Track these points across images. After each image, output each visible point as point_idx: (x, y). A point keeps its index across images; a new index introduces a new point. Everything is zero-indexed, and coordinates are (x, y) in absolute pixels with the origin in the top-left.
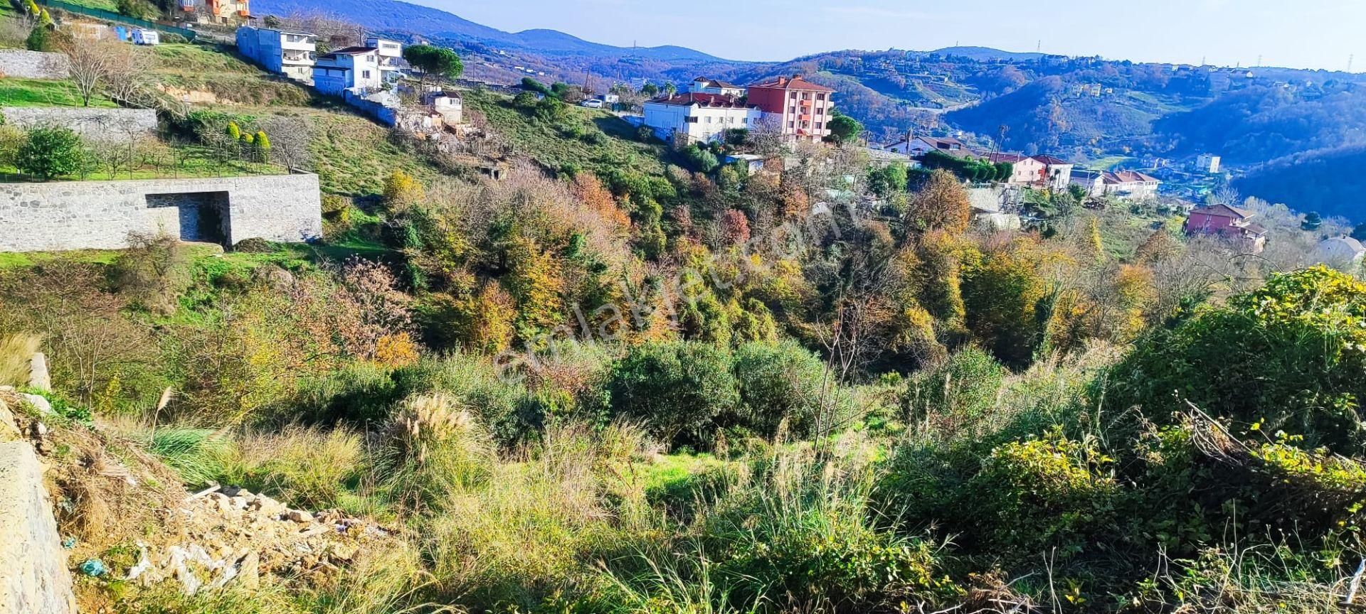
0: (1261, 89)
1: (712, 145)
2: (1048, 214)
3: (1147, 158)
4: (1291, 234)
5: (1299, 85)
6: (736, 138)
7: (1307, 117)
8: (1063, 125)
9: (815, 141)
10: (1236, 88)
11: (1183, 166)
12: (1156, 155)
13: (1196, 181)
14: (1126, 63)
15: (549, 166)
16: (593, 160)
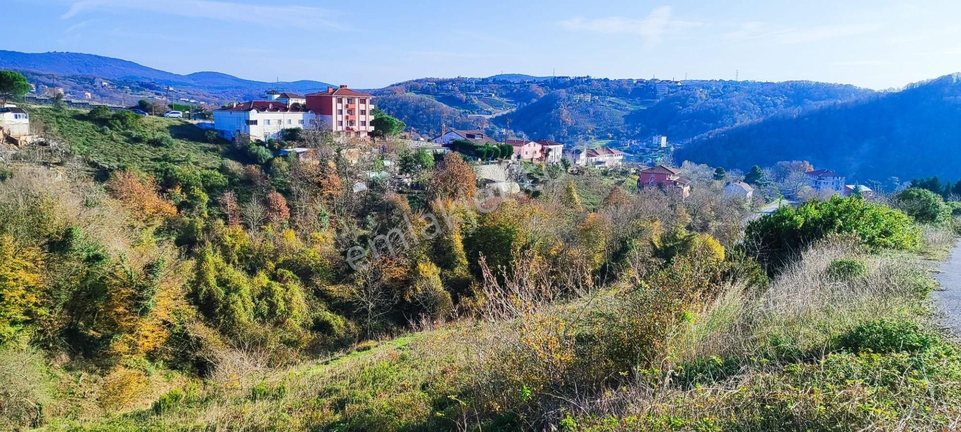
0: (686, 92)
1: (270, 142)
2: (541, 180)
3: (623, 140)
4: (707, 183)
5: (708, 89)
6: (291, 135)
7: (715, 108)
8: (569, 121)
9: (362, 135)
10: (672, 93)
11: (645, 144)
12: (628, 138)
13: (653, 153)
14: (606, 80)
15: (106, 166)
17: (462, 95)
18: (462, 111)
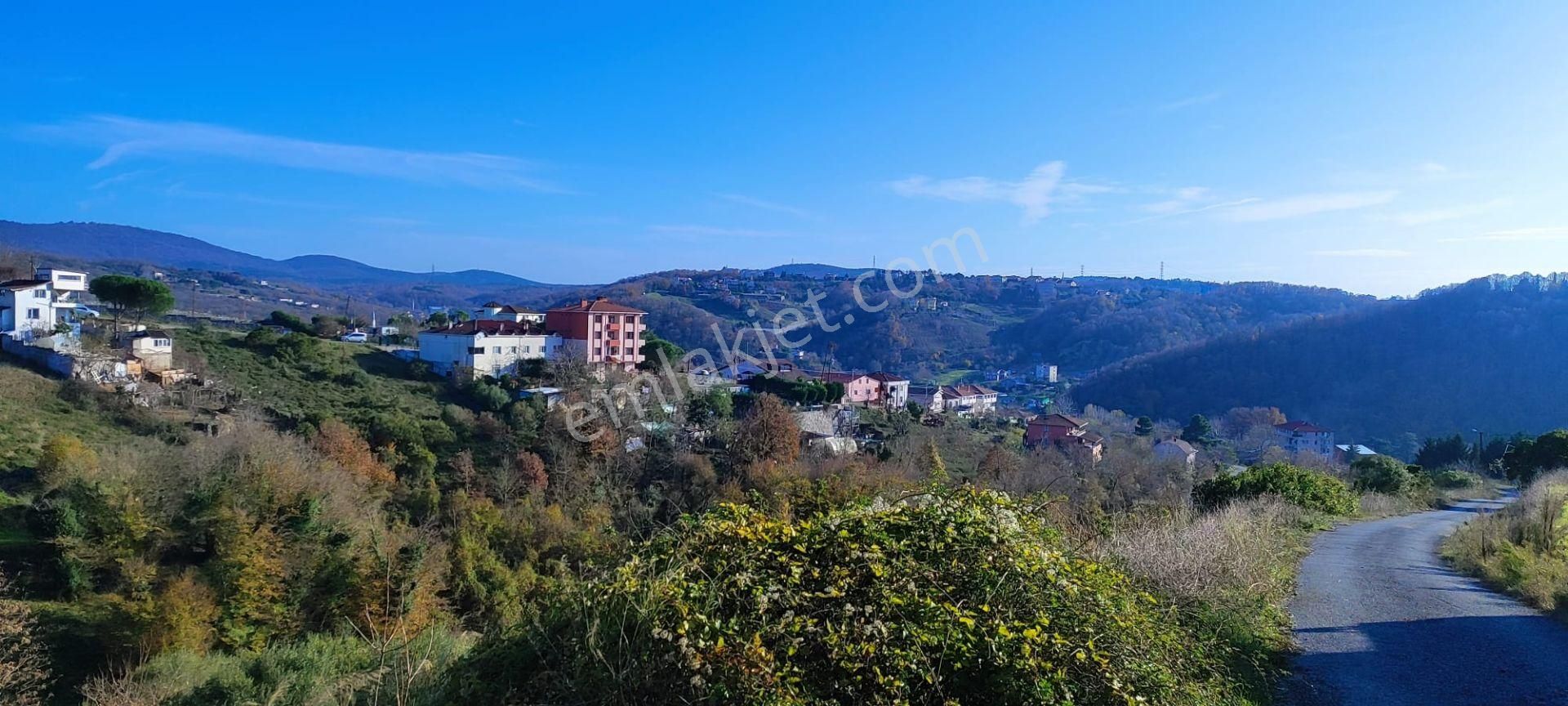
0: (1086, 298)
1: (503, 378)
2: (885, 434)
3: (990, 371)
4: (1127, 440)
5: (1119, 293)
6: (531, 369)
7: (1130, 323)
8: (904, 340)
9: (628, 369)
10: (1063, 297)
11: (1024, 377)
12: (997, 368)
13: (1038, 392)
14: (959, 276)
15: (289, 415)
16: (350, 405)
17: (734, 297)
18: (735, 322)
